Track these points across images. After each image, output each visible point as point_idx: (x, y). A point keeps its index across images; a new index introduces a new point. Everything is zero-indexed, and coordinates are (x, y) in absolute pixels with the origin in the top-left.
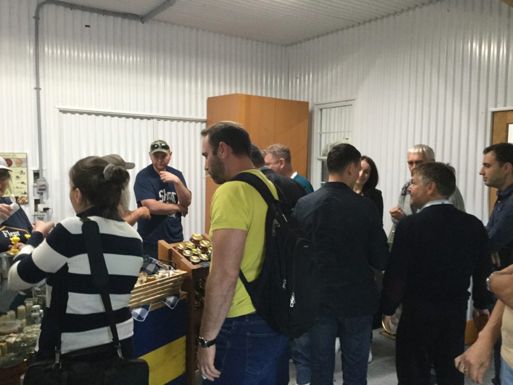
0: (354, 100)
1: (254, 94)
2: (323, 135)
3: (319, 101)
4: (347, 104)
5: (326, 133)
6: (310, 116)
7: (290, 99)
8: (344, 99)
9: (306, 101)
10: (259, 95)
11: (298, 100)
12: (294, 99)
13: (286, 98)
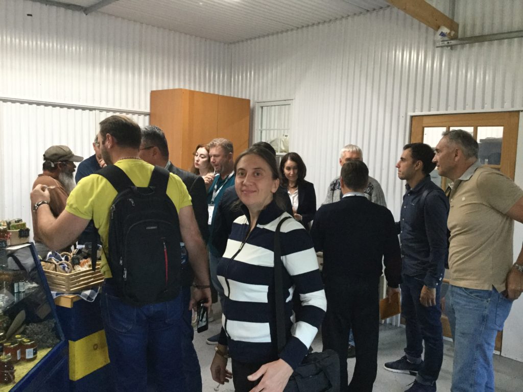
0: (292, 100)
1: (197, 90)
2: (264, 132)
3: (260, 100)
4: (286, 103)
5: (266, 130)
6: (251, 113)
7: (232, 96)
8: (283, 98)
9: (248, 98)
10: (202, 90)
11: (240, 97)
12: (236, 96)
13: (228, 95)
